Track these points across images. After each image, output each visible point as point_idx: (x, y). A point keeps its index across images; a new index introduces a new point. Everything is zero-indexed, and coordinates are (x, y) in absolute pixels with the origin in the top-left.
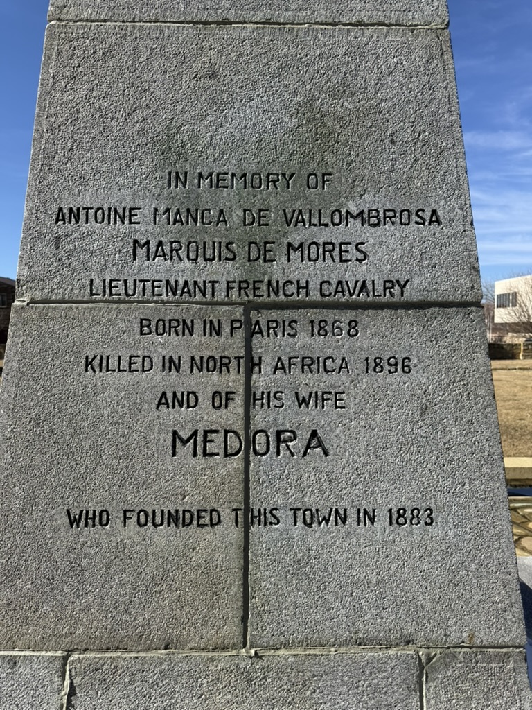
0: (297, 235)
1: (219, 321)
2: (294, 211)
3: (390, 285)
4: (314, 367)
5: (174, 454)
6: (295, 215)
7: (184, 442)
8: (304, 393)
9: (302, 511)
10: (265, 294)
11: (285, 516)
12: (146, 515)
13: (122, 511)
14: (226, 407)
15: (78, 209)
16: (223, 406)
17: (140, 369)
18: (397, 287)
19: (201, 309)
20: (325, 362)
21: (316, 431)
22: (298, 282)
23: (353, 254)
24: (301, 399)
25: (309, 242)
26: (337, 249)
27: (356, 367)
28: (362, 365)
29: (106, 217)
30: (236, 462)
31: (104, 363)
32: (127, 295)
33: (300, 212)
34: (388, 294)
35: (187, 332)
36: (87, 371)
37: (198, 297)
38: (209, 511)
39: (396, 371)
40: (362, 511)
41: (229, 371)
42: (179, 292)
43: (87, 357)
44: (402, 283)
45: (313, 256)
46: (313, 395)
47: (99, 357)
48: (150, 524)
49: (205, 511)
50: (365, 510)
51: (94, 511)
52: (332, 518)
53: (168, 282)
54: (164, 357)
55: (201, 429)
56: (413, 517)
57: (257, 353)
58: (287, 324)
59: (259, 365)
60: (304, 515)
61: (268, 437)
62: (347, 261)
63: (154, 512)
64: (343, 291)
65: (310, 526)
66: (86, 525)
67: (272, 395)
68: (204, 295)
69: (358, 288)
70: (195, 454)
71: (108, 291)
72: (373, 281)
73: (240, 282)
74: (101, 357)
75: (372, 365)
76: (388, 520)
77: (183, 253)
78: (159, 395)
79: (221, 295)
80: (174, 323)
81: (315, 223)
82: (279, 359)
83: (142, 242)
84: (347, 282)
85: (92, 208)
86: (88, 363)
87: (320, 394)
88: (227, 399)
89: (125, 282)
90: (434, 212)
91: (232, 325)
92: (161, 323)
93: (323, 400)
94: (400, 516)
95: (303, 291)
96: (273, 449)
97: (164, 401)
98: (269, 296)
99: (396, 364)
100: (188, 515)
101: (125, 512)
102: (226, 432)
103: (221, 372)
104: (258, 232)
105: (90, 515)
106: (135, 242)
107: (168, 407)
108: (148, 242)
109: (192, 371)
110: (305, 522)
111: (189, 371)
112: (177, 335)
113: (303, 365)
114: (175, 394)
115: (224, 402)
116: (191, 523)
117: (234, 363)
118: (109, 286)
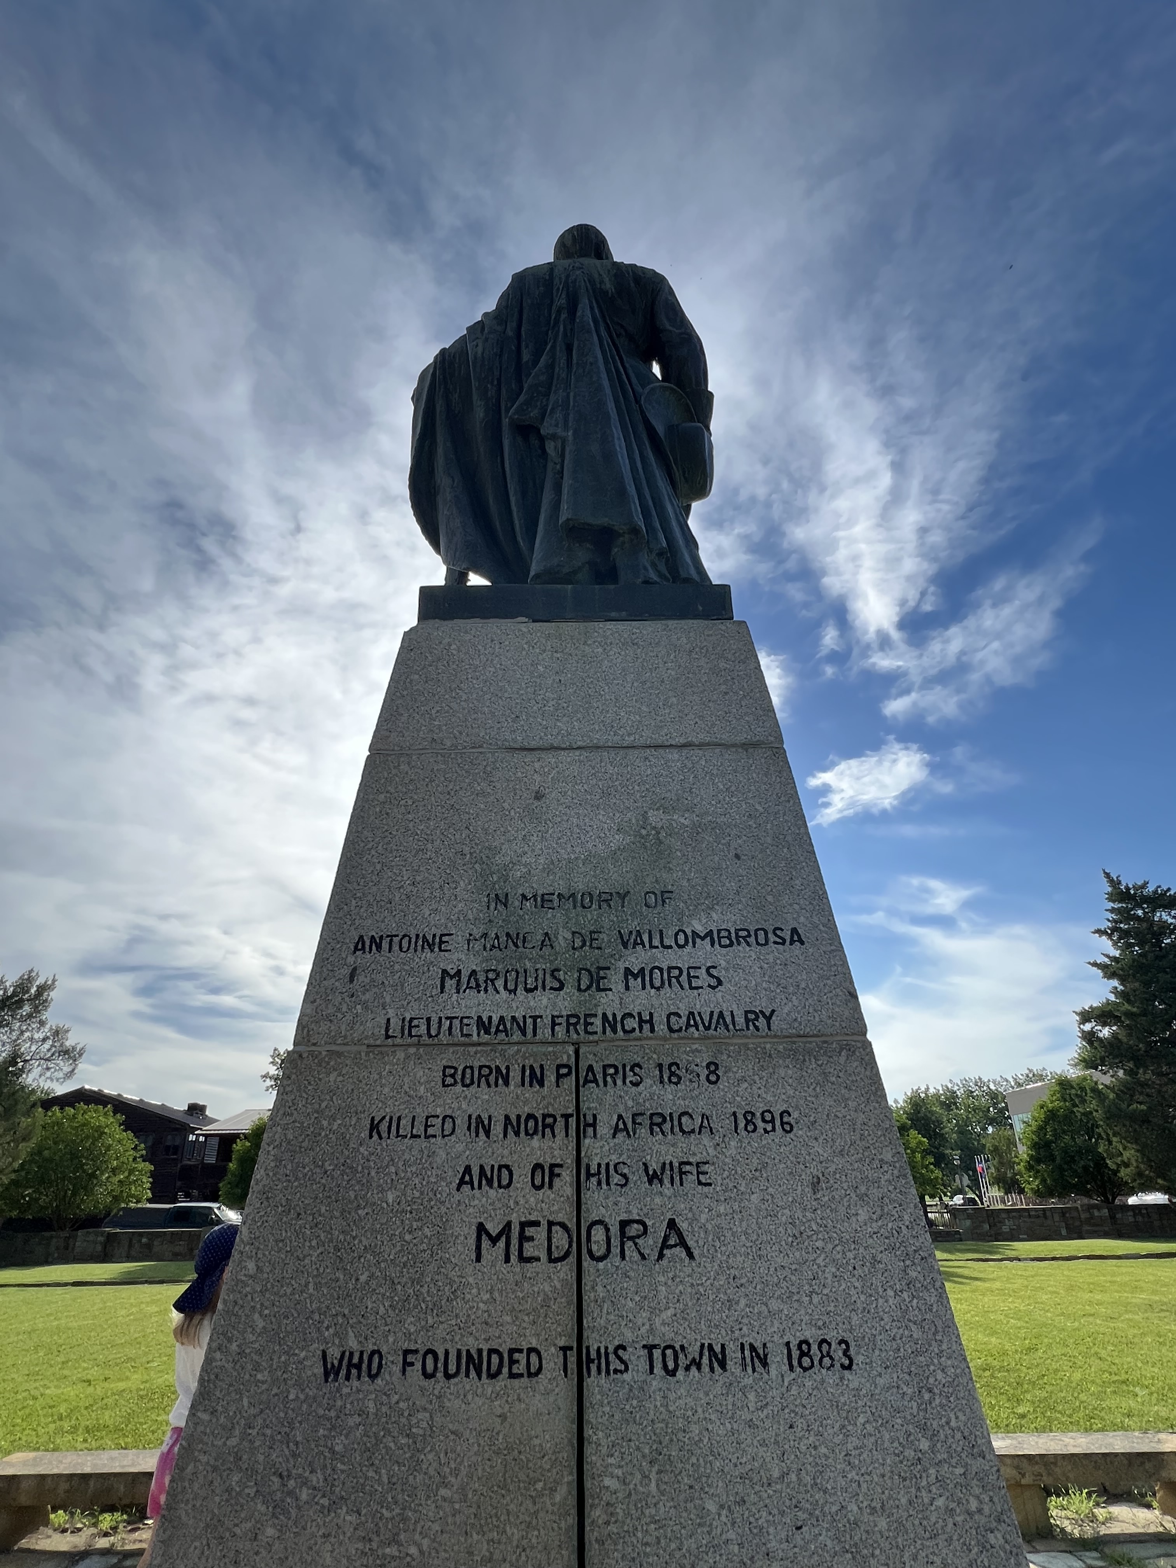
0: (636, 959)
1: (542, 1066)
2: (631, 932)
3: (753, 1017)
4: (667, 1127)
5: (478, 1259)
6: (633, 937)
7: (494, 1240)
8: (654, 1166)
9: (659, 1351)
10: (599, 1029)
11: (636, 1358)
12: (436, 1359)
13: (400, 1353)
14: (551, 1186)
15: (381, 938)
16: (547, 1185)
17: (439, 1133)
18: (761, 1019)
19: (519, 1051)
20: (680, 1119)
21: (674, 1219)
22: (640, 1014)
23: (703, 979)
24: (651, 1173)
25: (650, 966)
26: (685, 973)
27: (721, 1125)
28: (729, 1123)
29: (413, 945)
30: (565, 1271)
31: (394, 1128)
32: (430, 1036)
33: (639, 934)
34: (751, 1027)
35: (500, 1081)
36: (371, 1137)
37: (517, 1036)
38: (525, 1351)
39: (774, 1129)
40: (747, 1347)
41: (554, 1136)
42: (493, 1030)
43: (373, 1118)
44: (768, 1014)
45: (657, 983)
46: (667, 1167)
47: (387, 1118)
48: (440, 1375)
49: (520, 1351)
50: (751, 1345)
51: (362, 1353)
52: (705, 1360)
53: (480, 1018)
54: (470, 1117)
55: (515, 1220)
56: (823, 1357)
57: (589, 1109)
58: (628, 1069)
59: (594, 1125)
60: (664, 1355)
61: (607, 1230)
62: (697, 988)
63: (447, 1353)
64: (696, 1026)
65: (673, 1373)
66: (348, 1378)
67: (612, 1168)
68: (524, 1033)
69: (714, 1021)
70: (507, 1260)
71: (406, 1032)
72: (732, 1012)
73: (568, 1016)
74: (391, 1118)
75: (742, 1124)
76: (786, 1361)
77: (499, 984)
78: (462, 1170)
79: (544, 1033)
80: (485, 1071)
81: (656, 944)
82: (620, 1117)
83: (452, 972)
84: (699, 1014)
85: (397, 936)
86: (374, 1127)
87: (676, 1164)
88: (552, 1175)
89: (429, 1020)
90: (794, 931)
91: (558, 1071)
92: (468, 1071)
93: (682, 1173)
94: (802, 1354)
95: (647, 1027)
96: (616, 1250)
97: (467, 1178)
98: (604, 1032)
99: (772, 1121)
100: (495, 1359)
101: (406, 1352)
102: (551, 1224)
103: (543, 1136)
104: (589, 958)
105: (355, 1360)
106: (444, 972)
107: (473, 1188)
108: (459, 972)
109: (505, 1136)
110: (665, 1366)
111: (501, 1136)
112: (489, 1086)
113: (652, 1124)
114: (482, 1167)
115: (547, 1179)
116: (499, 1372)
117: (560, 1123)
118: (409, 1025)
